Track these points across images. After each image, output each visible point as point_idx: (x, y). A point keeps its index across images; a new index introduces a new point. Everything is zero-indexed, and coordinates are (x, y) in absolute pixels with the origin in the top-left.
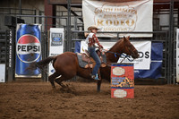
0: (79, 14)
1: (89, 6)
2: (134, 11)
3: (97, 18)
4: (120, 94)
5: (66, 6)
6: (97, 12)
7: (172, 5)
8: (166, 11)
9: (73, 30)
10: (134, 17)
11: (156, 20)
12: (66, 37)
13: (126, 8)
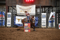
0: (15, 9)
1: (18, 7)
2: (30, 8)
3: (20, 10)
4: (26, 31)
5: (12, 7)
6: (20, 8)
7: (40, 7)
8: (39, 8)
9: (14, 13)
10: (30, 10)
11: (36, 11)
12: (12, 15)
13: (28, 7)
